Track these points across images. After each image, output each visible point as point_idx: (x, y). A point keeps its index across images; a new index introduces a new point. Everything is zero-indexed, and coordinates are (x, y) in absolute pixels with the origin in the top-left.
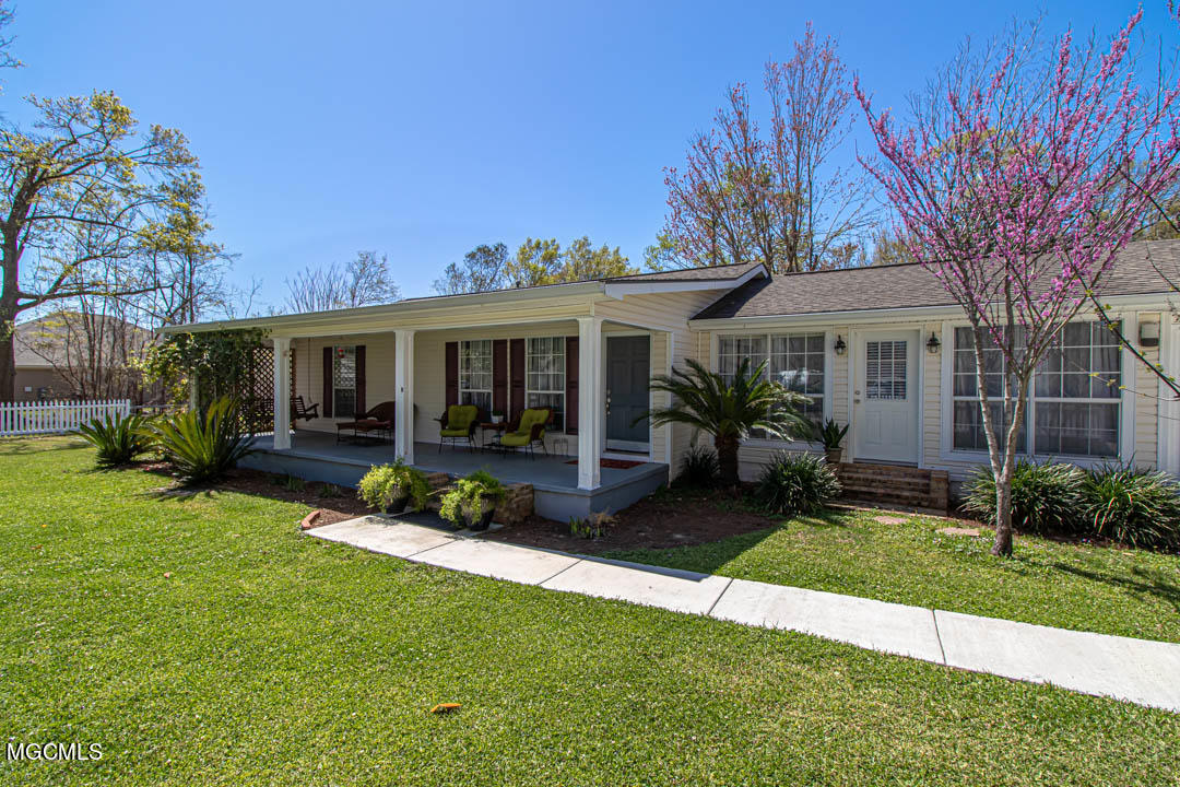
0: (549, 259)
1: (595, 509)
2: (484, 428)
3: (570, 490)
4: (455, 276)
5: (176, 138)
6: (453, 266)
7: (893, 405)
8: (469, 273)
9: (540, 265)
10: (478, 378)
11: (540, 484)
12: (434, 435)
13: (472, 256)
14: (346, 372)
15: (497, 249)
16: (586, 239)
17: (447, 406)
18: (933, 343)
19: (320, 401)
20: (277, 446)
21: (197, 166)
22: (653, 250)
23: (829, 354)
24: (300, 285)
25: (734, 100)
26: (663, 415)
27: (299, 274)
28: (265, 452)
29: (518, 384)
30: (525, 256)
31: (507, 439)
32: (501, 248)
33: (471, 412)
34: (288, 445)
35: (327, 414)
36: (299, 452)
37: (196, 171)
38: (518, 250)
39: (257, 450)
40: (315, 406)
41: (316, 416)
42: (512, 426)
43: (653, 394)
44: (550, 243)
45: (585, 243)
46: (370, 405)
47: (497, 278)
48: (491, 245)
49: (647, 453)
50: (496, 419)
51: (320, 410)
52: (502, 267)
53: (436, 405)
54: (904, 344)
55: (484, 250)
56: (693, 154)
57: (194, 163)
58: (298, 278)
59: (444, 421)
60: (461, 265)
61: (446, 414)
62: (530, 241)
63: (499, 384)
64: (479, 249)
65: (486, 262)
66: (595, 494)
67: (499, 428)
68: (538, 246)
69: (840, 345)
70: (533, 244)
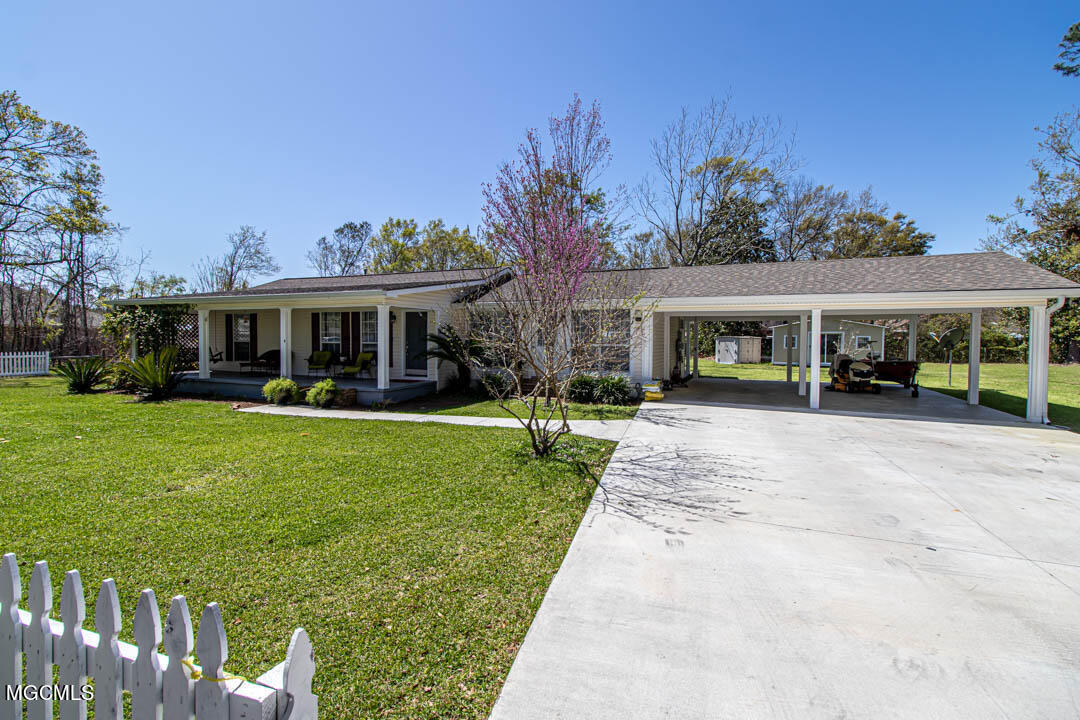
0: (408, 235)
1: (386, 398)
2: (335, 364)
3: (373, 389)
4: (326, 248)
5: (75, 133)
6: (324, 239)
8: (338, 245)
9: (401, 241)
10: (332, 335)
11: (359, 388)
12: (304, 370)
13: (340, 231)
14: (243, 329)
15: (362, 226)
16: (440, 221)
17: (313, 351)
18: (563, 317)
19: (224, 350)
20: (201, 377)
21: (95, 157)
24: (202, 268)
25: (530, 137)
26: (433, 354)
27: (202, 260)
28: (193, 381)
29: (356, 338)
30: (387, 232)
31: (349, 369)
32: (365, 226)
33: (328, 354)
34: (208, 376)
35: (229, 358)
36: (217, 380)
37: (94, 162)
38: (381, 227)
39: (186, 380)
40: (220, 354)
41: (221, 359)
42: (351, 363)
43: (429, 343)
44: (408, 222)
45: (437, 225)
46: (261, 351)
47: (363, 250)
48: (358, 223)
49: (426, 376)
50: (342, 359)
51: (224, 356)
52: (367, 242)
53: (306, 350)
55: (350, 226)
56: (501, 175)
57: (92, 155)
58: (200, 263)
59: (311, 361)
60: (331, 239)
61: (312, 357)
62: (391, 220)
63: (345, 338)
64: (346, 226)
65: (353, 237)
66: (385, 391)
67: (344, 364)
68: (399, 224)
70: (395, 222)
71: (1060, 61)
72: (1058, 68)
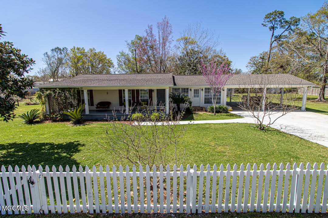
6: (47, 53)
7: (197, 98)
17: (120, 102)
18: (202, 90)
22: (119, 56)
23: (189, 91)
29: (138, 97)
50: (135, 104)
53: (116, 102)
54: (198, 90)
63: (133, 97)
64: (56, 49)
69: (191, 90)
71: (263, 23)
72: (262, 24)
